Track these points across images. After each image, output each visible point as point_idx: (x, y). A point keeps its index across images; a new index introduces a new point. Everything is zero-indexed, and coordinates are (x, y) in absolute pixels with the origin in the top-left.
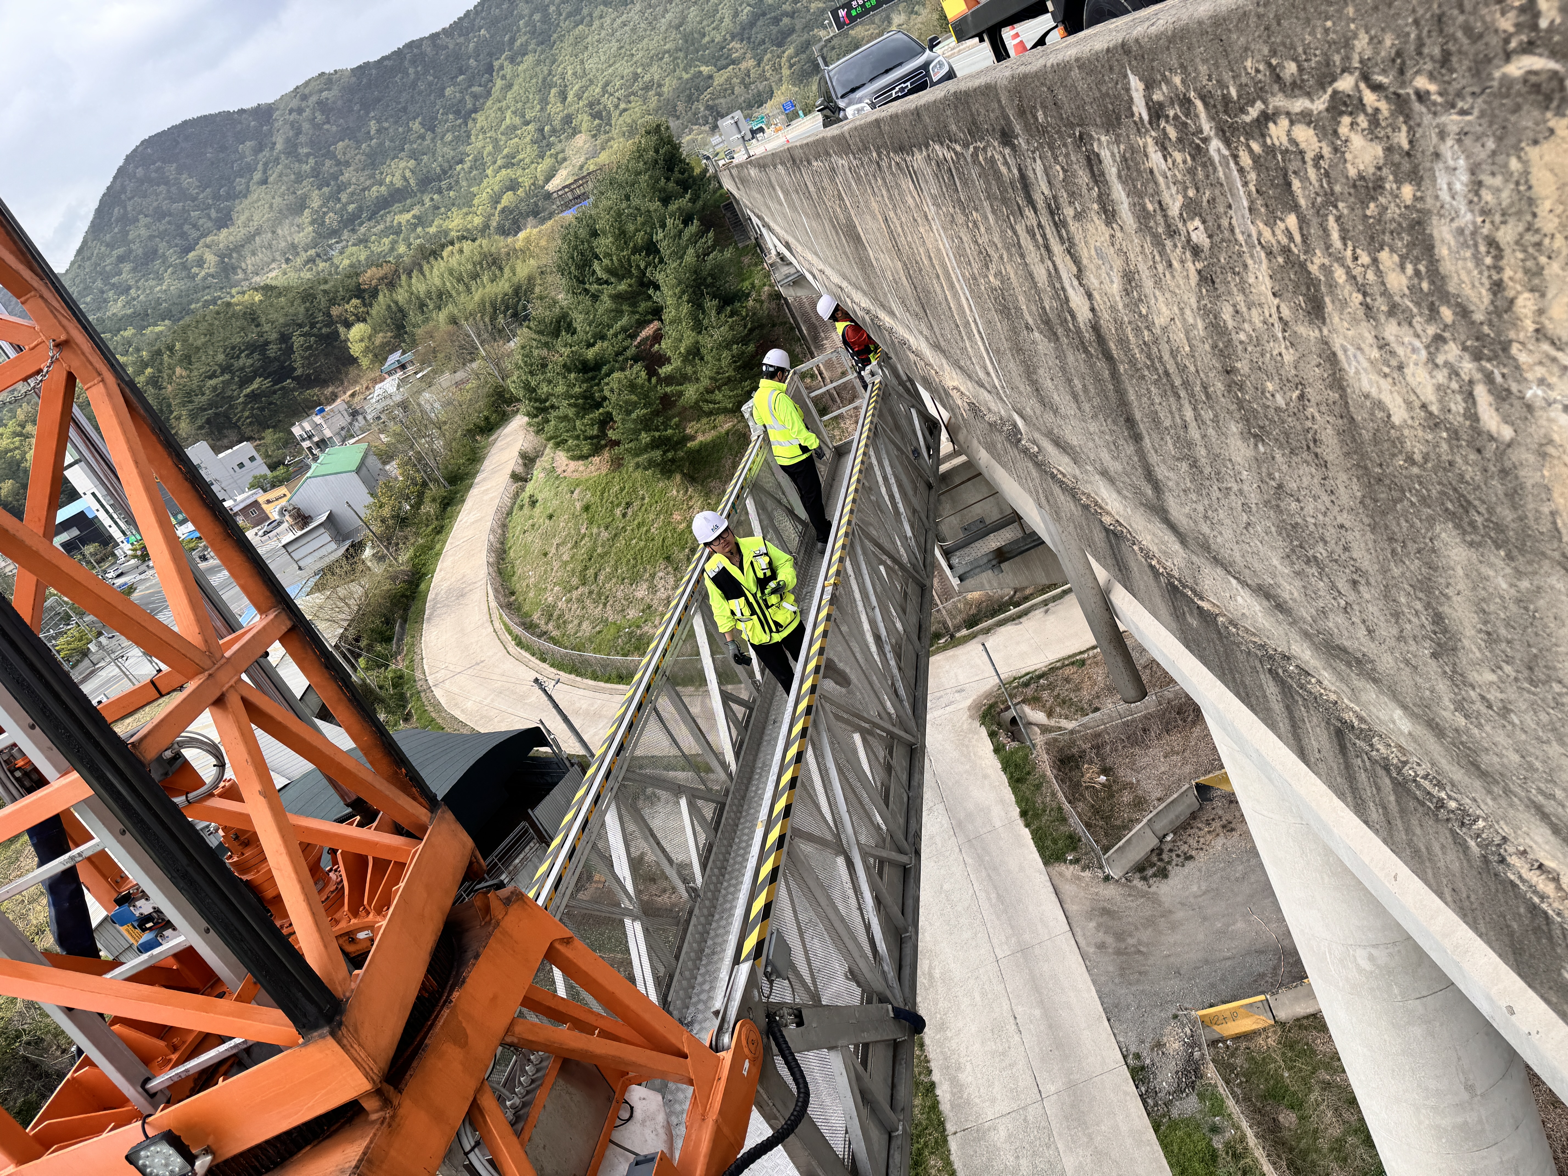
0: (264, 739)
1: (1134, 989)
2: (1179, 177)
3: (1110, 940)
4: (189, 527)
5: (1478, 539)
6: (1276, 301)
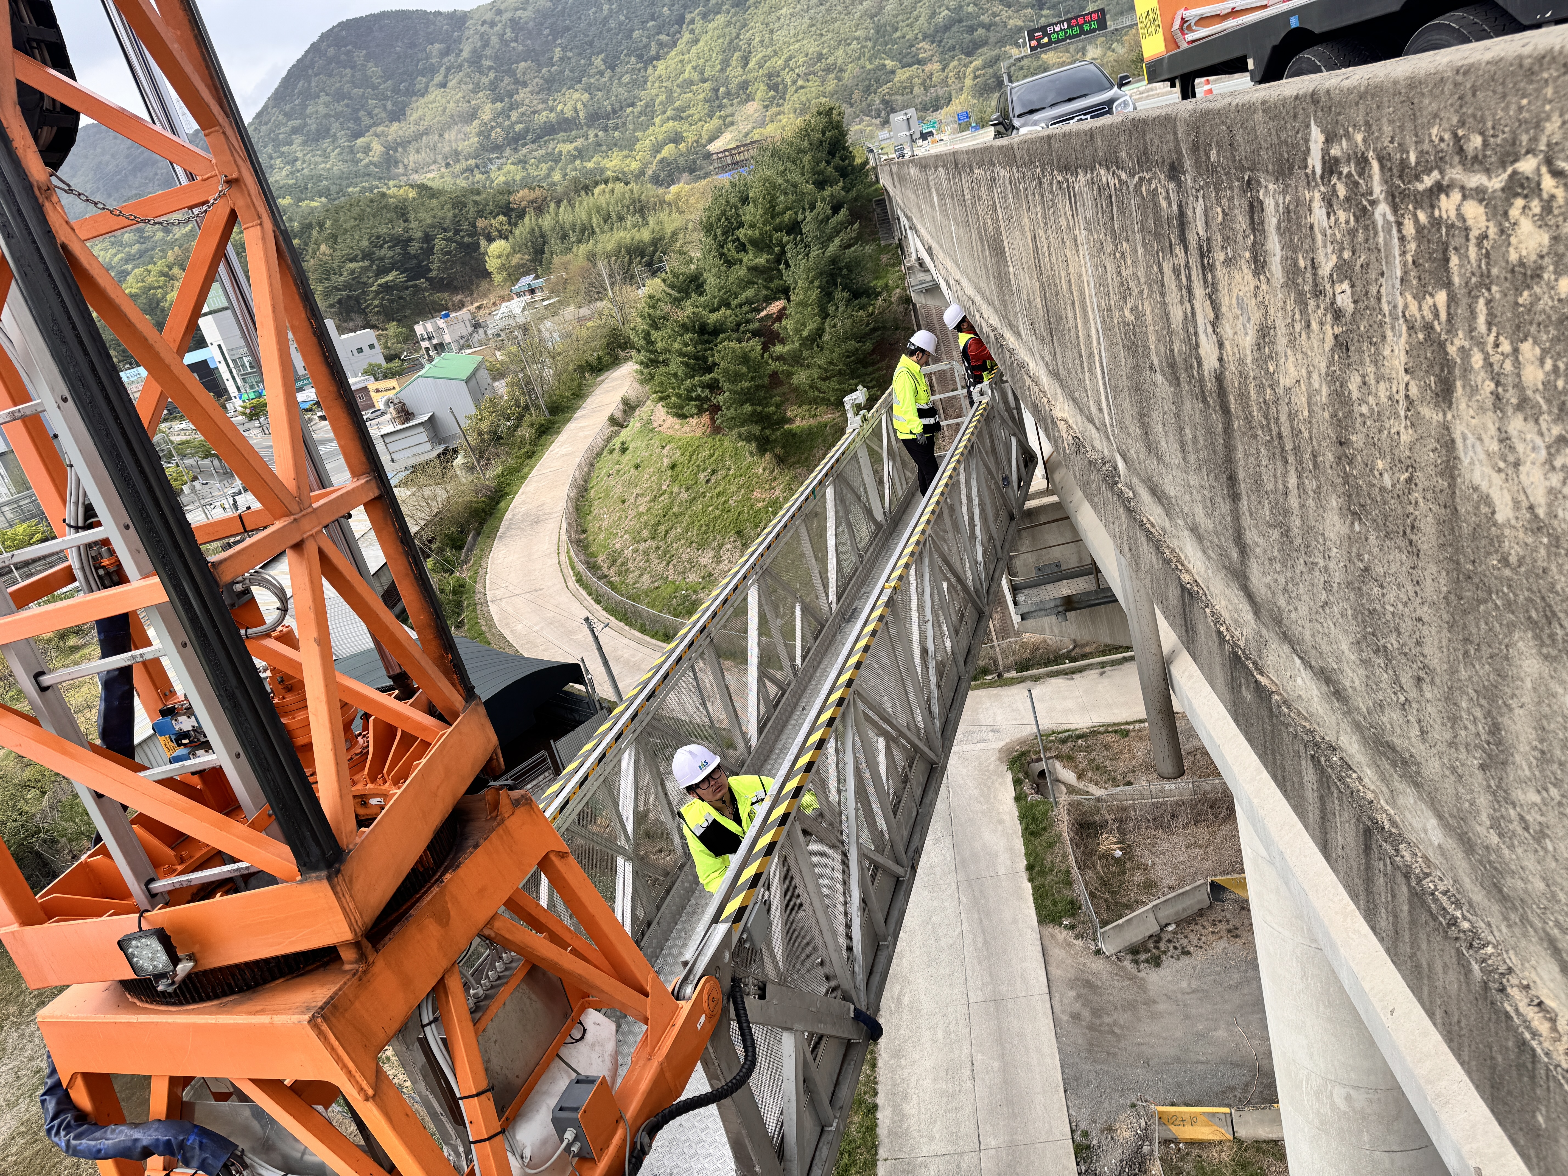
1: (1098, 1067)
2: (1338, 236)
3: (1086, 1013)
5: (1554, 653)
6: (1407, 378)
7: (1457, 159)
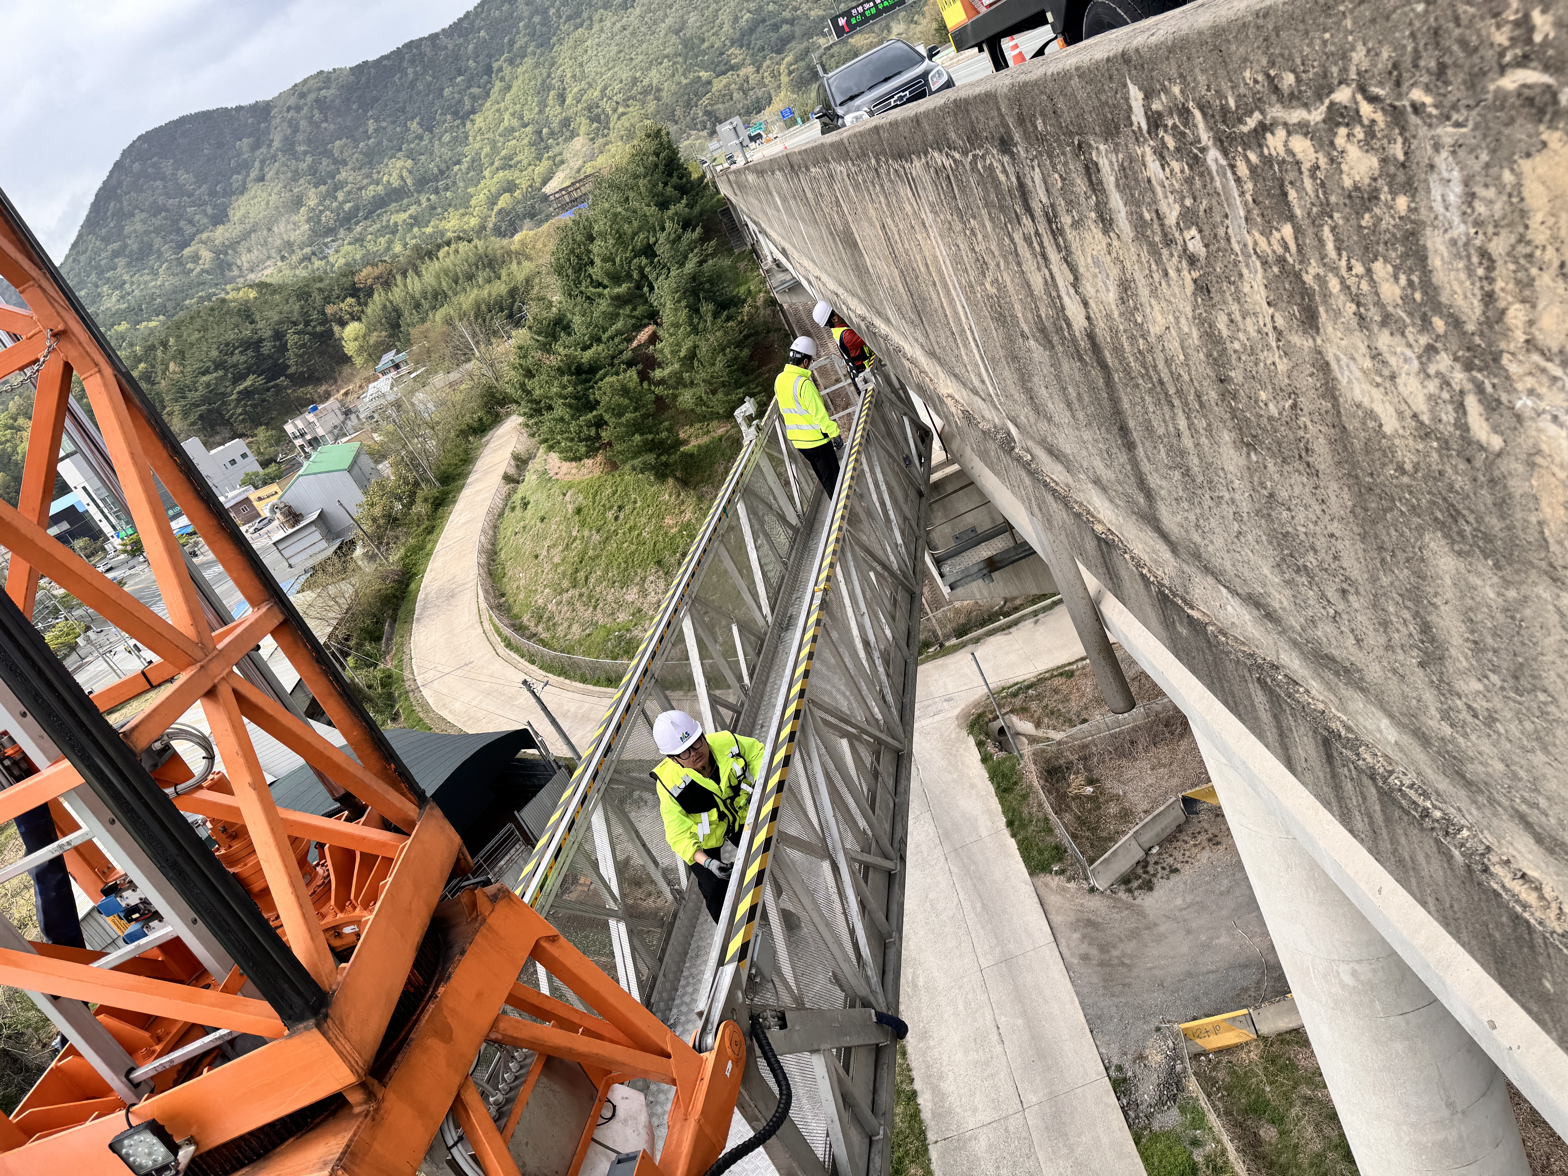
0: (255, 732)
1: (1117, 1000)
2: (1177, 186)
3: (1094, 952)
4: (184, 521)
5: (1466, 548)
6: (1271, 310)
7: (1274, 98)
